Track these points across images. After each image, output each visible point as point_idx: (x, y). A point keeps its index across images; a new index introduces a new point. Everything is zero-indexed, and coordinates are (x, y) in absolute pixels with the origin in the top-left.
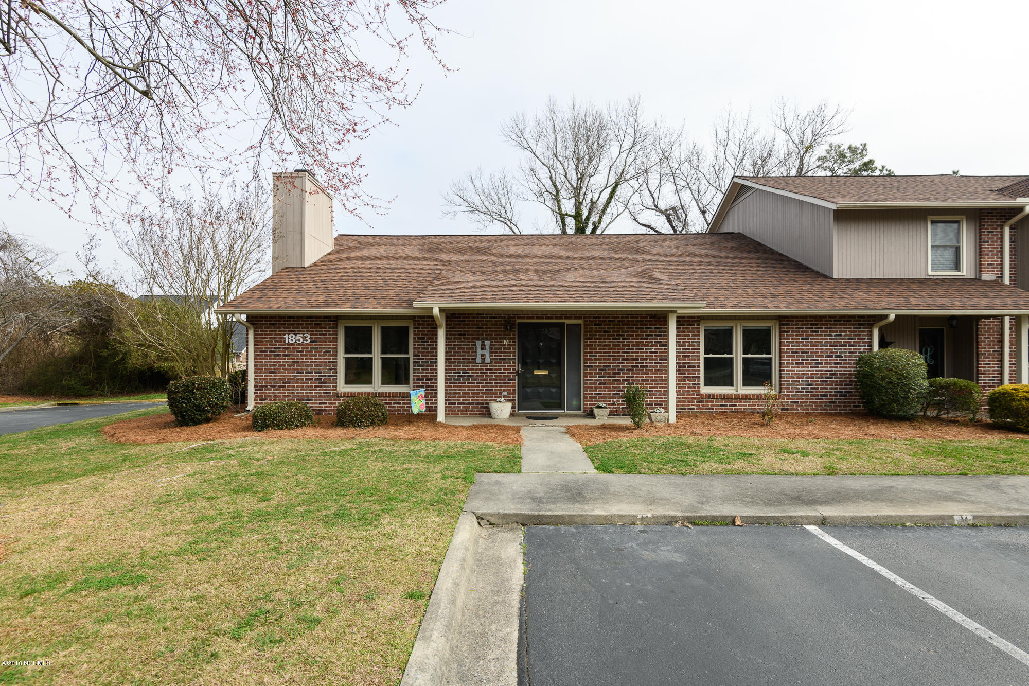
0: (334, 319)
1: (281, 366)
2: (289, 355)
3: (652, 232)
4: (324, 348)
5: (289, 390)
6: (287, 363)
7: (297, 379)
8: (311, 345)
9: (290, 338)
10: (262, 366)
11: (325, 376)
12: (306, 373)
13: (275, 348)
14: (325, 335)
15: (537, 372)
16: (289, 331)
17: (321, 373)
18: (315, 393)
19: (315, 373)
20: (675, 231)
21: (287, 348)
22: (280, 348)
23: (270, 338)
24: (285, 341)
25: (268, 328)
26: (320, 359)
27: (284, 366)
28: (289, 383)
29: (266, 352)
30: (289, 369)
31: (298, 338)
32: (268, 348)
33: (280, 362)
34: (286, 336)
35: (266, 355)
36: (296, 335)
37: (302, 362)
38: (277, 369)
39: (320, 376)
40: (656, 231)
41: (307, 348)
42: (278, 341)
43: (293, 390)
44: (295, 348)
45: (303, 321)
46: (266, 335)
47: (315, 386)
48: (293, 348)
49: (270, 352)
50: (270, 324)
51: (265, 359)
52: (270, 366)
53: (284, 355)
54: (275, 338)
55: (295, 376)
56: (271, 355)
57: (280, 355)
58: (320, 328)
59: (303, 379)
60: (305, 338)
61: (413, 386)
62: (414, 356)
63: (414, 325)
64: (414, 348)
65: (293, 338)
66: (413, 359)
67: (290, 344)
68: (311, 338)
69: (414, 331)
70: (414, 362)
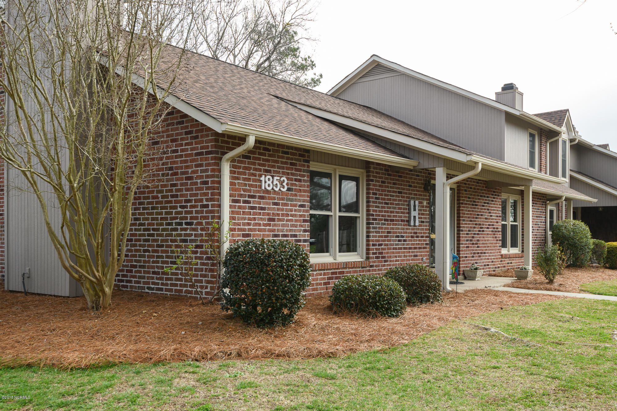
0: (305, 159)
1: (256, 224)
2: (265, 208)
4: (299, 201)
6: (263, 220)
8: (287, 194)
9: (267, 183)
10: (235, 224)
11: (300, 241)
12: (283, 236)
13: (249, 196)
14: (300, 181)
16: (269, 170)
17: (296, 236)
19: (291, 236)
21: (264, 197)
22: (255, 196)
23: (244, 179)
24: (261, 186)
26: (295, 216)
27: (260, 224)
29: (240, 201)
30: (265, 230)
31: (275, 182)
32: (241, 196)
33: (255, 219)
34: (263, 178)
35: (239, 207)
36: (273, 178)
37: (278, 220)
38: (251, 230)
41: (284, 199)
42: (252, 186)
44: (272, 198)
45: (278, 156)
46: (238, 173)
48: (270, 198)
49: (244, 202)
51: (237, 213)
52: (244, 224)
53: (259, 208)
54: (249, 180)
56: (245, 207)
57: (255, 207)
58: (297, 170)
60: (282, 183)
61: (368, 254)
62: (368, 215)
63: (368, 176)
64: (368, 206)
65: (270, 182)
66: (368, 219)
67: (267, 191)
68: (287, 184)
69: (368, 185)
70: (368, 224)
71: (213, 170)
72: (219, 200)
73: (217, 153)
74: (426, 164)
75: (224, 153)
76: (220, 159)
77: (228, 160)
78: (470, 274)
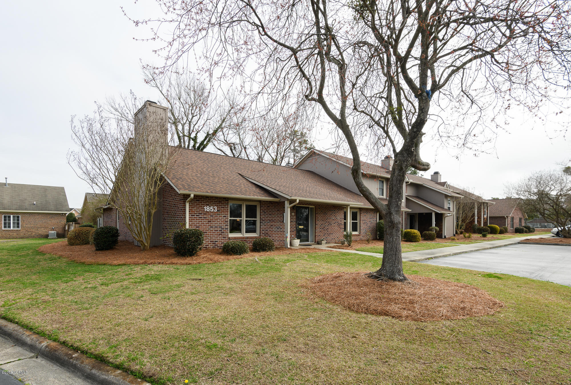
0: (226, 200)
1: (202, 223)
2: (206, 218)
3: (223, 154)
4: (223, 215)
5: (206, 236)
6: (205, 222)
7: (210, 231)
8: (217, 213)
9: (207, 209)
10: (192, 223)
11: (224, 229)
12: (215, 227)
13: (199, 214)
14: (224, 208)
15: (302, 227)
16: (206, 205)
17: (222, 227)
18: (219, 238)
19: (219, 227)
20: (234, 156)
21: (205, 214)
22: (202, 214)
23: (197, 208)
24: (204, 210)
25: (195, 202)
26: (221, 220)
27: (204, 223)
28: (206, 233)
29: (194, 216)
30: (206, 225)
31: (211, 209)
32: (195, 214)
33: (202, 221)
34: (205, 207)
35: (194, 218)
36: (210, 207)
37: (213, 222)
38: (200, 225)
39: (221, 229)
40: (225, 154)
41: (215, 214)
42: (200, 210)
43: (208, 236)
44: (209, 214)
45: (213, 200)
46: (194, 206)
47: (219, 234)
48: (208, 214)
49: (196, 216)
50: (196, 200)
51: (194, 219)
52: (196, 223)
53: (204, 218)
54: (199, 208)
55: (209, 229)
56: (197, 218)
57: (202, 218)
58: (222, 204)
59: (213, 231)
60: (214, 209)
61: (260, 234)
62: (260, 219)
63: (260, 205)
64: (260, 216)
65: (209, 209)
66: (260, 221)
67: (207, 212)
68: (217, 209)
69: (260, 208)
70: (260, 222)
71: (183, 205)
72: (185, 215)
73: (184, 200)
74: (282, 200)
75: (186, 200)
76: (185, 202)
77: (188, 202)
78: (320, 242)
